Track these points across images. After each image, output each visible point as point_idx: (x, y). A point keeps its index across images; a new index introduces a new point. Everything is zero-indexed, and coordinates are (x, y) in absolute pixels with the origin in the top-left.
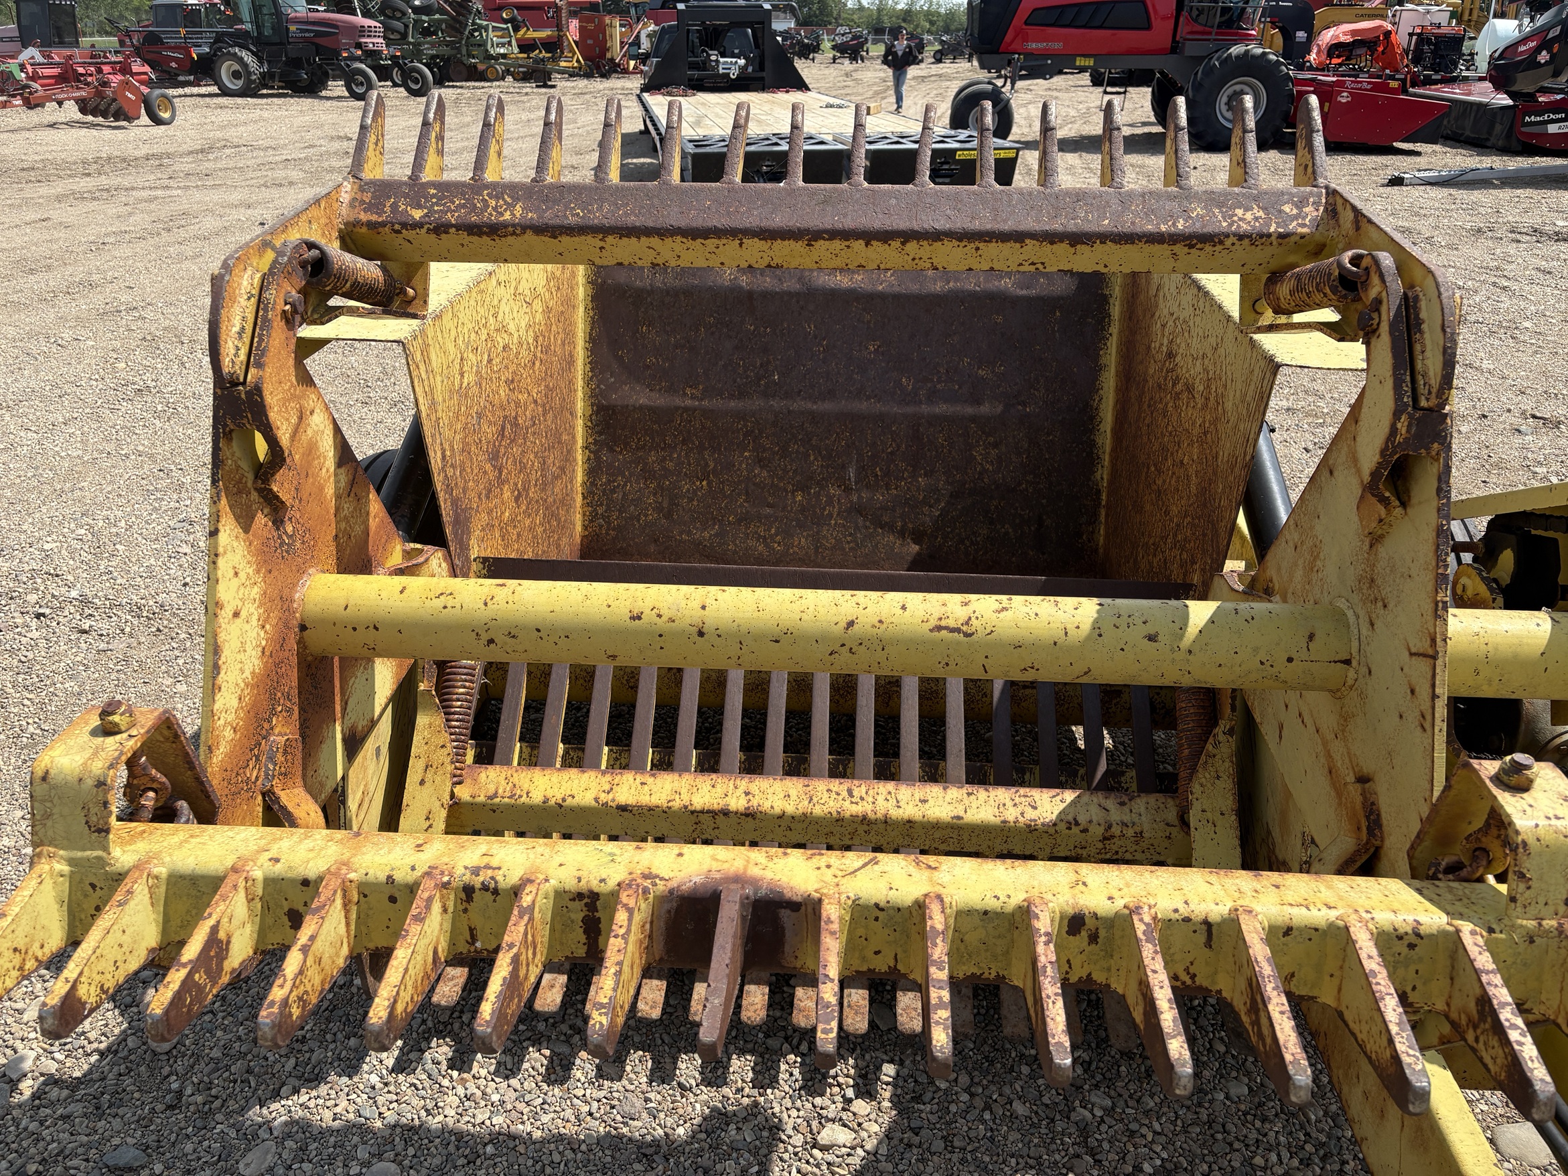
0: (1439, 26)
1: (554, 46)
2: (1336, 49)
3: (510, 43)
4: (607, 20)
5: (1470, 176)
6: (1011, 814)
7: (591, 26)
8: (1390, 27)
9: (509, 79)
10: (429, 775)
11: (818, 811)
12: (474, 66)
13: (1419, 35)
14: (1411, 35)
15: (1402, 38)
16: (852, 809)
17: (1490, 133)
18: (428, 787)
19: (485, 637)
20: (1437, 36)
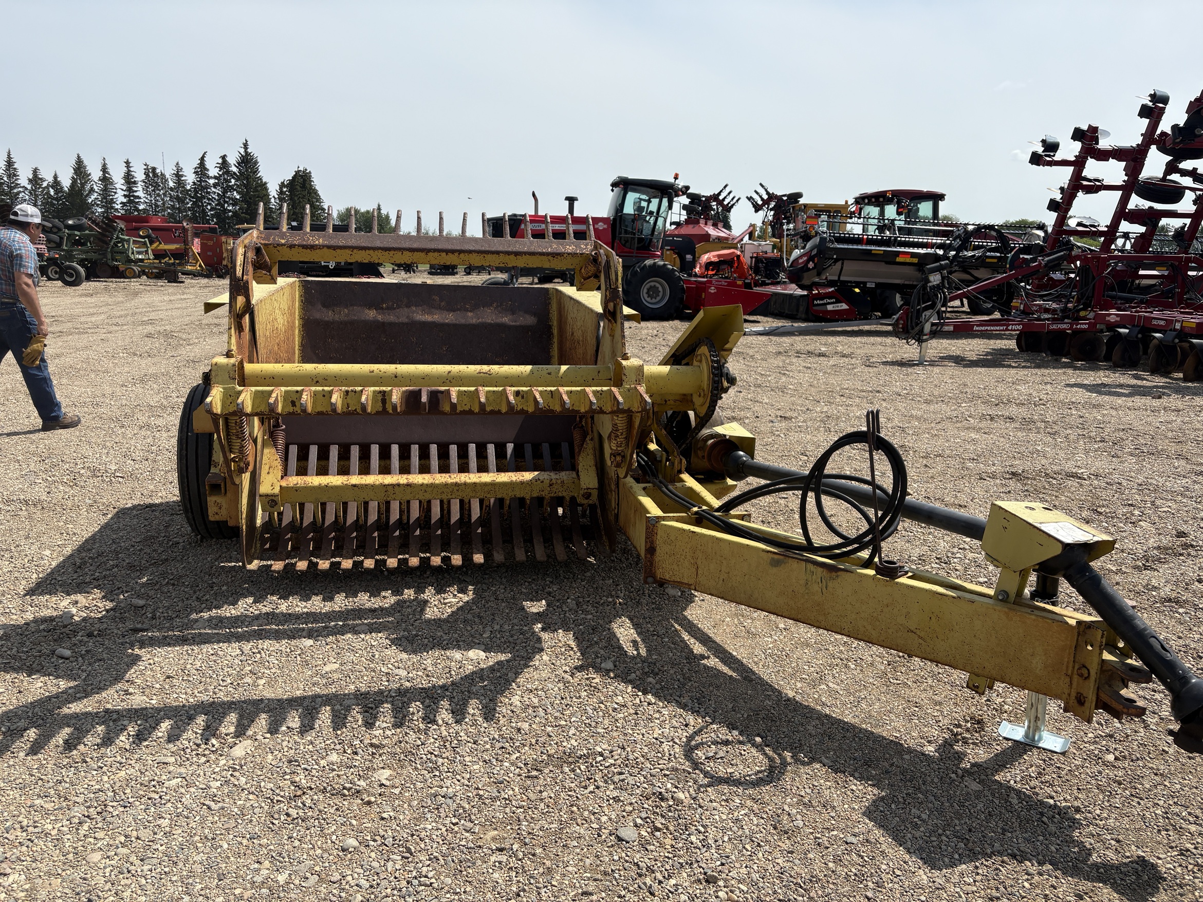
0: (766, 253)
1: (181, 256)
2: (709, 265)
3: (147, 252)
4: (224, 239)
5: (781, 330)
6: (514, 479)
7: (210, 243)
8: (739, 253)
9: (145, 277)
10: (271, 470)
11: (437, 482)
12: (117, 267)
13: (756, 258)
14: (752, 258)
15: (747, 260)
16: (450, 481)
17: (798, 311)
18: (271, 475)
19: (315, 380)
20: (766, 259)
